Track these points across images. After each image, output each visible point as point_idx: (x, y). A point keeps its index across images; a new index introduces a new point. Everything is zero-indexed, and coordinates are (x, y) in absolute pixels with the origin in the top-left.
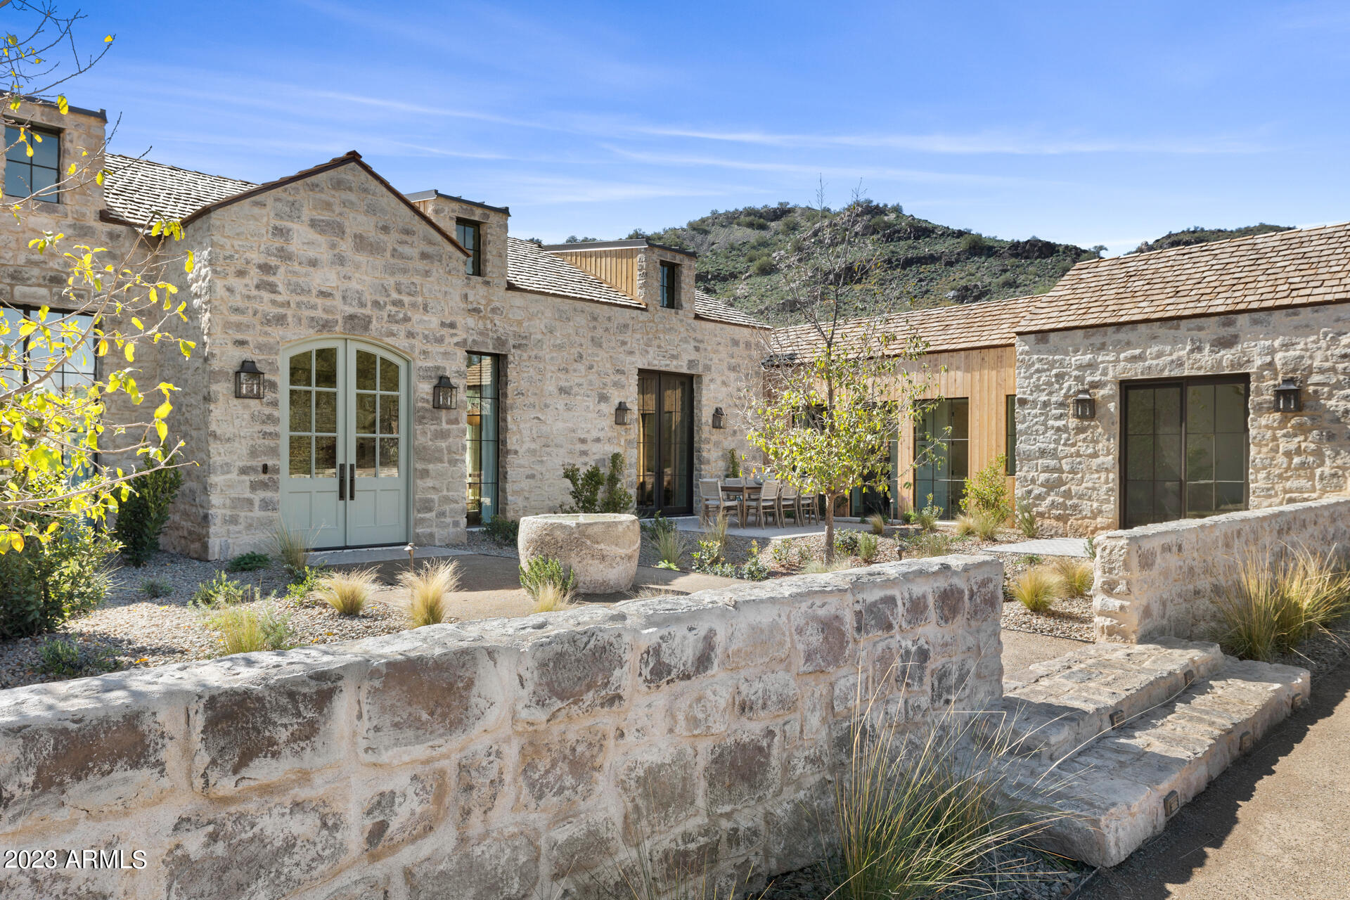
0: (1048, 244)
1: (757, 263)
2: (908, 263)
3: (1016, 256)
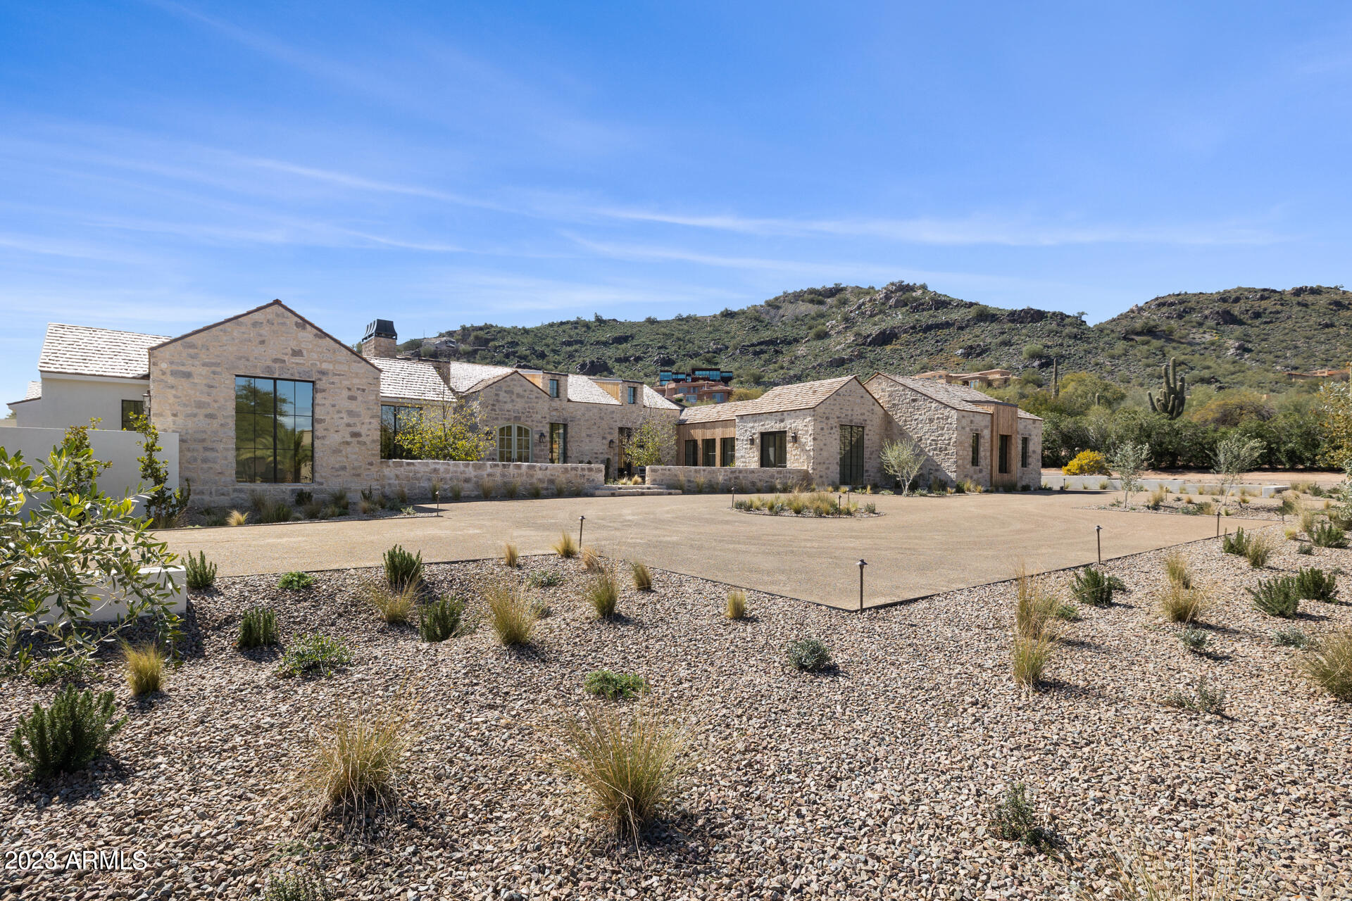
0: (1039, 311)
1: (814, 331)
2: (929, 328)
3: (1013, 321)
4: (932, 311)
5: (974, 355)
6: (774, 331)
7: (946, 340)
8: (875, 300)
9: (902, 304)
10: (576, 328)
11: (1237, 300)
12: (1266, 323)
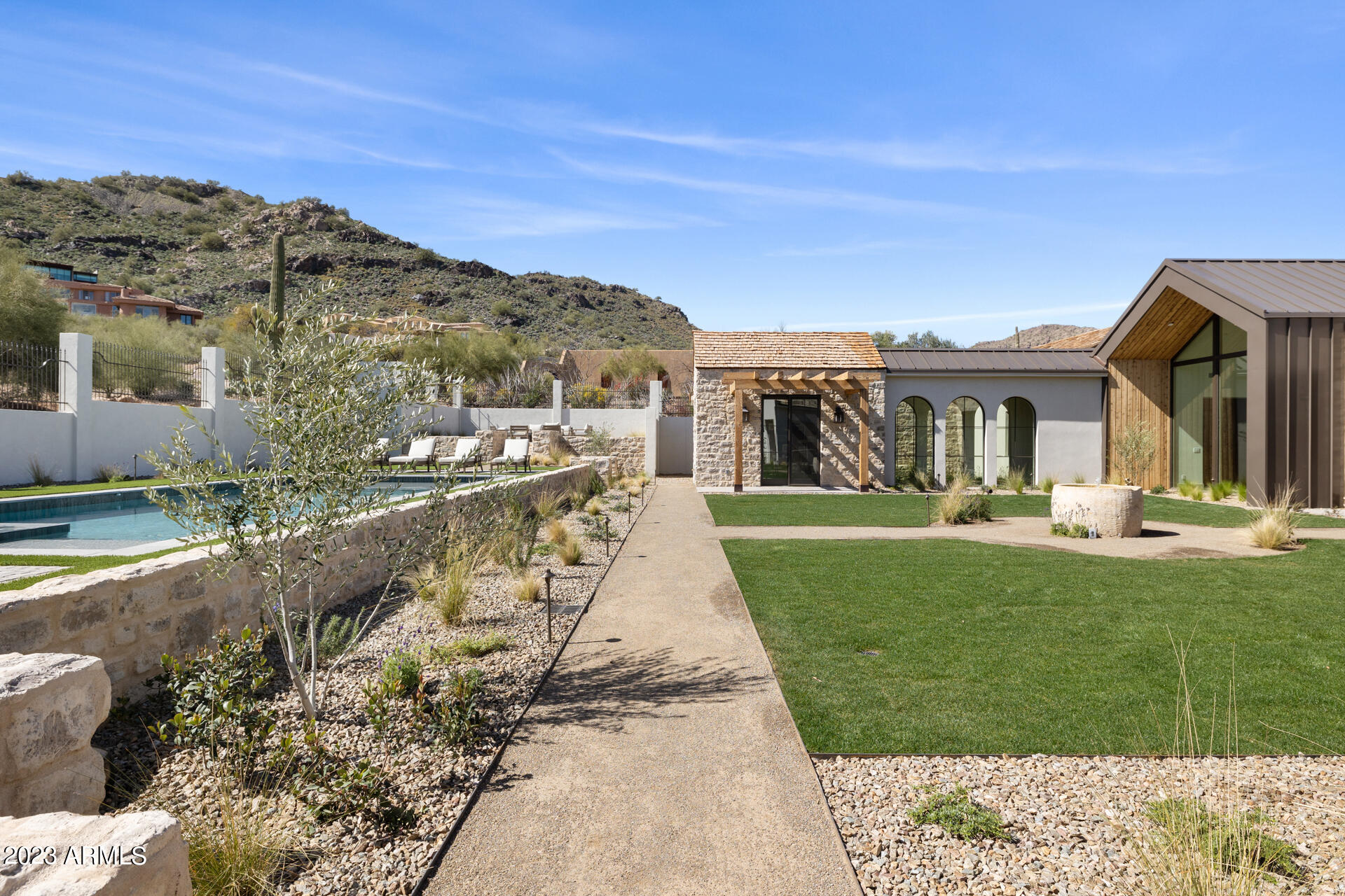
4: (367, 244)
5: (435, 303)
6: (127, 225)
7: (395, 281)
8: (287, 215)
9: (326, 227)
11: (585, 288)
12: (607, 310)
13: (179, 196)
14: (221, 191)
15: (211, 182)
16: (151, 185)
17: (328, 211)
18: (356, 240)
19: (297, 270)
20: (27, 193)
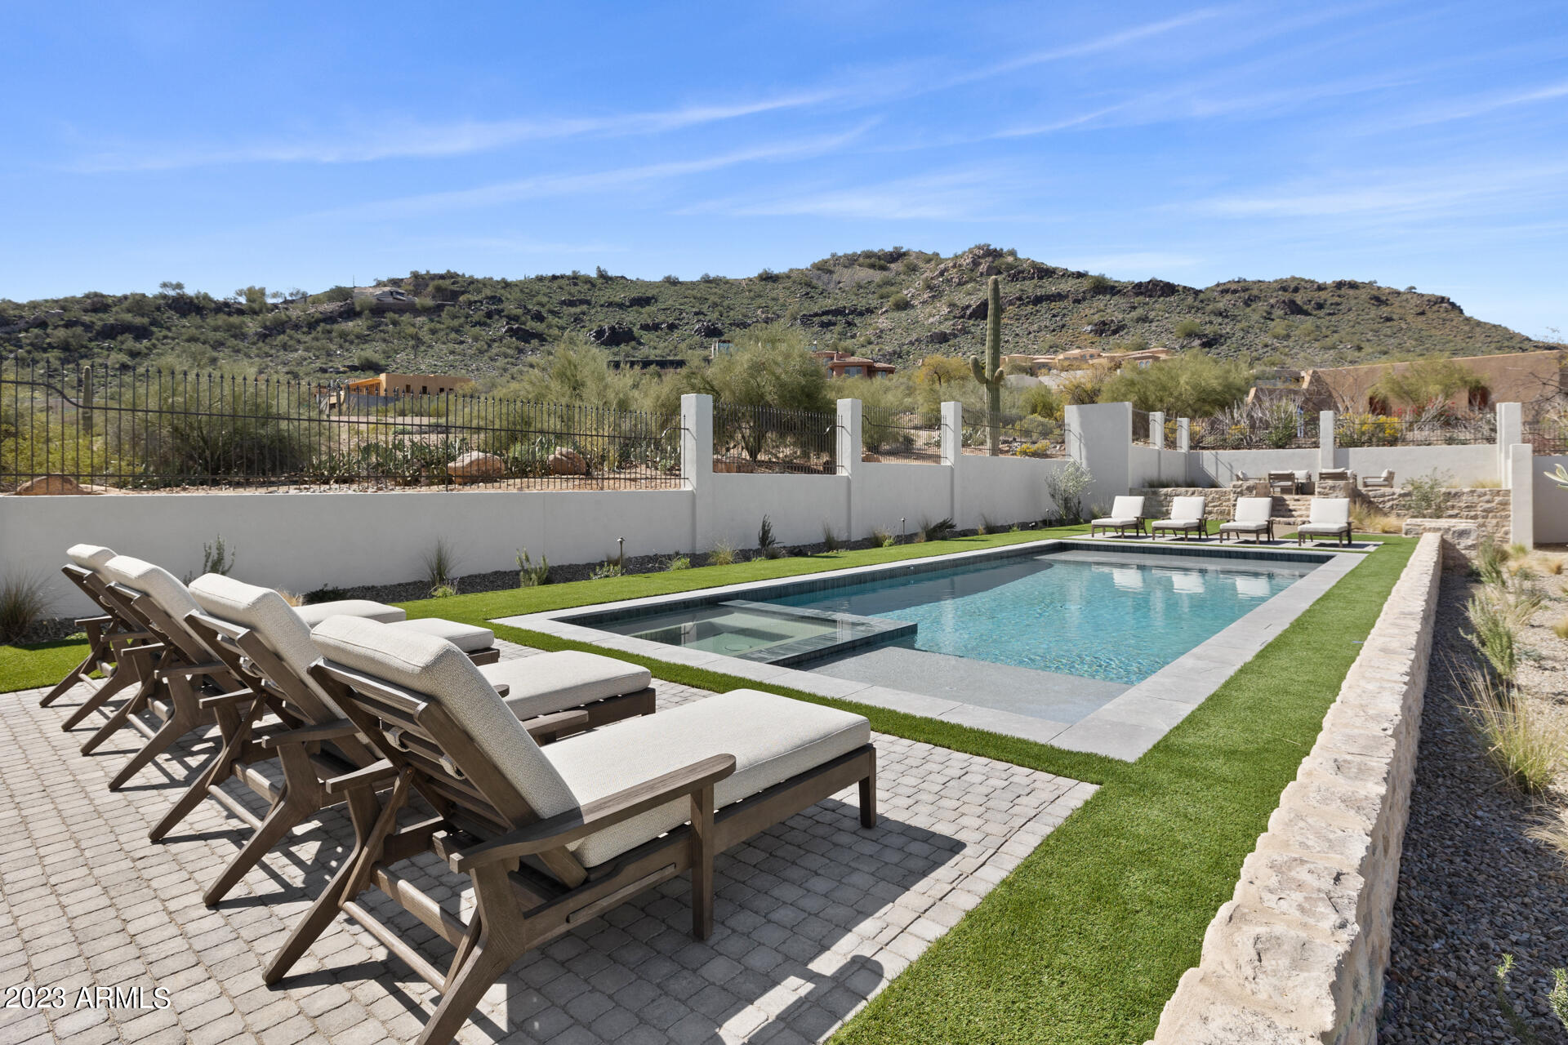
4: (1035, 281)
5: (1109, 333)
6: (836, 299)
7: (1064, 315)
8: (960, 266)
9: (995, 271)
10: (575, 284)
11: (1296, 290)
12: (1330, 314)
13: (872, 266)
14: (905, 254)
15: (896, 248)
16: (852, 261)
17: (996, 254)
18: (1024, 279)
19: (970, 318)
20: (770, 285)
